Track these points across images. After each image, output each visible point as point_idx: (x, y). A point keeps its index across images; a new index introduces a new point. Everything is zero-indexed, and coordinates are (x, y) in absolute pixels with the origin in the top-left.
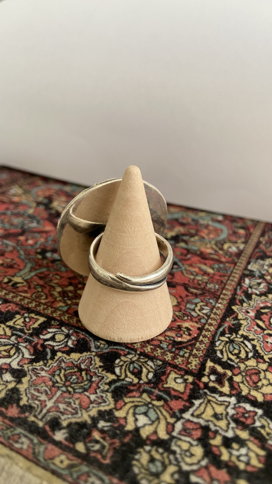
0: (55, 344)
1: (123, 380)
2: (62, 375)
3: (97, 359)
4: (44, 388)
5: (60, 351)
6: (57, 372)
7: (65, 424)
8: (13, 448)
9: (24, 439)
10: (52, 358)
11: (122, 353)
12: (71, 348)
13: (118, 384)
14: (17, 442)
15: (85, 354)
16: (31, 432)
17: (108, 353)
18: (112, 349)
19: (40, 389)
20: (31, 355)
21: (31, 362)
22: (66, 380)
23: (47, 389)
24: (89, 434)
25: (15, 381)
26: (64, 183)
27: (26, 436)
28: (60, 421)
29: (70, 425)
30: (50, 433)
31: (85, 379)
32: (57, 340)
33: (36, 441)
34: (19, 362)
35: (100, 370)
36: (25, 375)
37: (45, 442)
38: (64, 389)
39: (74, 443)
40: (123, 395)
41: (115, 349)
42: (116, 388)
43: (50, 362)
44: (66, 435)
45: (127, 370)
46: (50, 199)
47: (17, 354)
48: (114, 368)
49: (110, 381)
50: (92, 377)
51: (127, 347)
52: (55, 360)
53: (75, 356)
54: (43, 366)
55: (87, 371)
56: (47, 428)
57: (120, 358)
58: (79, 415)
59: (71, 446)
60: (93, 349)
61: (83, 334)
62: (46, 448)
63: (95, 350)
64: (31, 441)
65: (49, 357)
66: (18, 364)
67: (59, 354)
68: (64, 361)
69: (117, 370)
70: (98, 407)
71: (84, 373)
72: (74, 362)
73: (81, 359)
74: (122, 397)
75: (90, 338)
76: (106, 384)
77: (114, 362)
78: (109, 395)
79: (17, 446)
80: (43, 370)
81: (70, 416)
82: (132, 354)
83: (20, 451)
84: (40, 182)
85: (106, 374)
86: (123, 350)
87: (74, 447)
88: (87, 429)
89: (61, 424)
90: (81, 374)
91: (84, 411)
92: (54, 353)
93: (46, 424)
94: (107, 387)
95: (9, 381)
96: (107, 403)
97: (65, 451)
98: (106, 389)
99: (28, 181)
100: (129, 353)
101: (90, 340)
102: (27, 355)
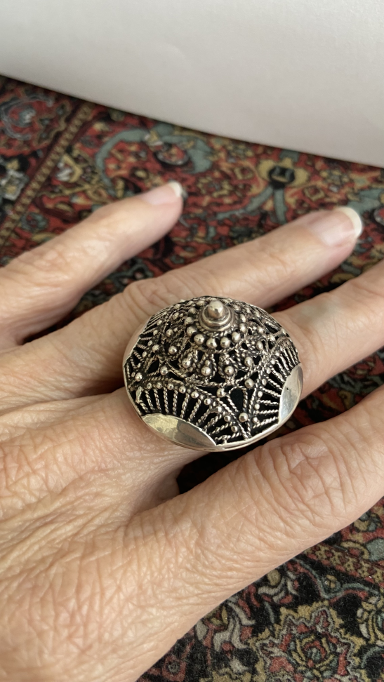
0: (272, 592)
1: (374, 645)
2: (299, 650)
3: (333, 612)
4: (286, 677)
5: (283, 605)
6: (292, 647)
10: (278, 621)
11: (360, 594)
12: (295, 597)
13: (370, 653)
15: (315, 605)
17: (344, 598)
18: (347, 589)
20: (249, 619)
22: (308, 658)
25: (249, 671)
31: (329, 652)
32: (273, 583)
34: (240, 636)
35: (342, 631)
36: (256, 660)
38: (309, 674)
40: (380, 671)
41: (350, 588)
42: (370, 660)
43: (277, 627)
45: (376, 629)
47: (231, 620)
48: (359, 628)
49: (359, 650)
50: (336, 648)
51: (366, 581)
52: (282, 623)
53: (304, 611)
55: (327, 635)
57: (361, 607)
60: (323, 595)
61: (301, 565)
63: (326, 597)
65: (272, 620)
66: (241, 641)
67: (283, 611)
68: (294, 624)
69: (363, 629)
71: (323, 640)
72: (307, 624)
73: (313, 615)
74: (379, 674)
75: (314, 572)
76: (355, 655)
77: (355, 614)
78: (363, 672)
80: (274, 645)
82: (375, 595)
85: (351, 638)
86: (363, 590)
90: (321, 643)
92: (276, 608)
94: (357, 660)
95: (241, 671)
98: (357, 664)
100: (371, 595)
101: (315, 577)
102: (245, 621)
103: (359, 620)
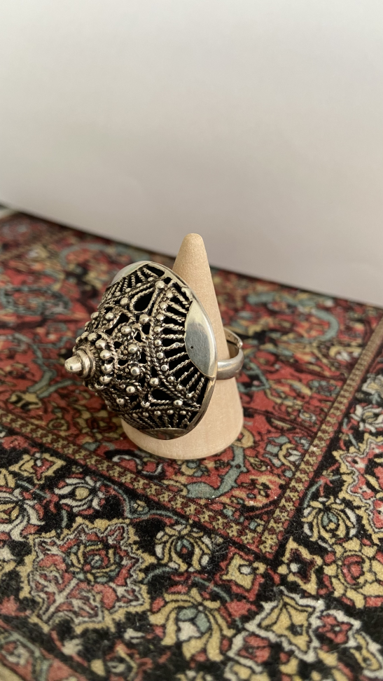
0: (74, 503)
1: (166, 565)
2: (80, 554)
3: (132, 530)
4: (55, 573)
5: (81, 515)
6: (74, 550)
7: (78, 630)
8: (6, 663)
9: (21, 650)
10: (69, 526)
11: (167, 521)
12: (97, 511)
13: (158, 572)
14: (12, 654)
15: (115, 521)
16: (33, 640)
17: (148, 520)
18: (154, 514)
19: (48, 574)
20: (40, 520)
21: (40, 530)
22: (86, 563)
23: (57, 575)
24: (111, 648)
25: (15, 561)
26: (107, 241)
27: (25, 646)
28: (73, 625)
29: (85, 633)
30: (58, 643)
31: (112, 561)
32: (78, 498)
33: (37, 654)
34: (22, 530)
35: (135, 547)
36: (29, 552)
37: (51, 656)
38: (81, 576)
39: (89, 661)
40: (164, 590)
41: (158, 515)
42: (155, 578)
43: (66, 531)
44: (80, 647)
45: (173, 550)
46: (85, 267)
47: (20, 518)
48: (154, 547)
49: (146, 567)
50: (121, 558)
51: (176, 512)
52: (72, 529)
53: (100, 524)
54: (54, 539)
55: (116, 548)
56: (55, 635)
57: (164, 530)
58: (100, 618)
59: (86, 664)
60: (127, 514)
61: (114, 490)
62: (51, 666)
63: (129, 516)
64: (32, 653)
65: (64, 524)
66: (21, 534)
67: (79, 520)
68: (84, 532)
69: (158, 549)
70: (127, 607)
71: (111, 551)
72: (99, 534)
73: (109, 528)
74: (162, 593)
75: (125, 496)
76: (140, 570)
77: (155, 535)
78: (144, 588)
79: (12, 659)
80: (54, 544)
81: (86, 619)
82: (182, 524)
83: (15, 667)
84: (73, 240)
85: (142, 555)
86: (169, 517)
87: (89, 666)
88: (109, 640)
89: (74, 631)
90: (107, 553)
91: (106, 612)
92: (72, 517)
93: (52, 629)
94: (142, 575)
95: (6, 560)
96: (140, 602)
97: (76, 671)
98: (140, 579)
99: (56, 238)
100: (177, 523)
101: (124, 500)
102: (34, 521)
103: (157, 541)
